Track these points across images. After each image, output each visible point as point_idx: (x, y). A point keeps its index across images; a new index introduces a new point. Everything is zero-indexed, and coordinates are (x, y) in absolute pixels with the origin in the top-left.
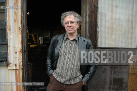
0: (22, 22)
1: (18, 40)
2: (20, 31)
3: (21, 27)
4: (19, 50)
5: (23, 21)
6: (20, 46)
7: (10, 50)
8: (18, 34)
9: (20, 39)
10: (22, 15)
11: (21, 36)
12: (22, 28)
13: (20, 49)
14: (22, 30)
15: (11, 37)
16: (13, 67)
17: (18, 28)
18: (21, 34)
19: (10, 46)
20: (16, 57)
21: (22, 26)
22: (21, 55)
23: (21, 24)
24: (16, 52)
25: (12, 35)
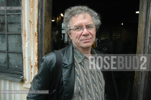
0: (38, 24)
1: (34, 50)
2: (36, 38)
3: (36, 32)
4: (35, 65)
5: (40, 23)
6: (36, 59)
7: (25, 63)
8: (33, 41)
9: (36, 48)
10: (39, 15)
11: (36, 44)
12: (38, 33)
13: (36, 63)
14: (38, 36)
15: (26, 46)
16: (29, 85)
17: (33, 34)
18: (37, 42)
19: (25, 58)
20: (32, 73)
21: (38, 31)
22: (37, 70)
23: (38, 27)
24: (32, 67)
25: (27, 43)
